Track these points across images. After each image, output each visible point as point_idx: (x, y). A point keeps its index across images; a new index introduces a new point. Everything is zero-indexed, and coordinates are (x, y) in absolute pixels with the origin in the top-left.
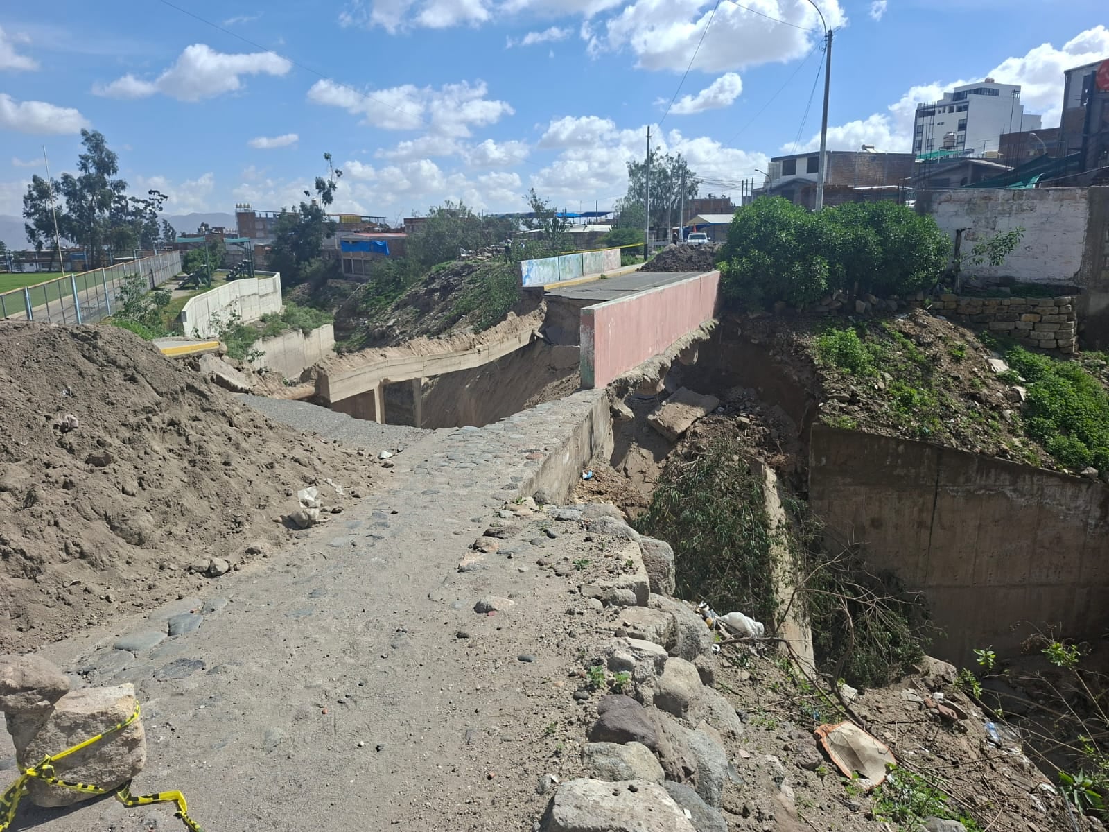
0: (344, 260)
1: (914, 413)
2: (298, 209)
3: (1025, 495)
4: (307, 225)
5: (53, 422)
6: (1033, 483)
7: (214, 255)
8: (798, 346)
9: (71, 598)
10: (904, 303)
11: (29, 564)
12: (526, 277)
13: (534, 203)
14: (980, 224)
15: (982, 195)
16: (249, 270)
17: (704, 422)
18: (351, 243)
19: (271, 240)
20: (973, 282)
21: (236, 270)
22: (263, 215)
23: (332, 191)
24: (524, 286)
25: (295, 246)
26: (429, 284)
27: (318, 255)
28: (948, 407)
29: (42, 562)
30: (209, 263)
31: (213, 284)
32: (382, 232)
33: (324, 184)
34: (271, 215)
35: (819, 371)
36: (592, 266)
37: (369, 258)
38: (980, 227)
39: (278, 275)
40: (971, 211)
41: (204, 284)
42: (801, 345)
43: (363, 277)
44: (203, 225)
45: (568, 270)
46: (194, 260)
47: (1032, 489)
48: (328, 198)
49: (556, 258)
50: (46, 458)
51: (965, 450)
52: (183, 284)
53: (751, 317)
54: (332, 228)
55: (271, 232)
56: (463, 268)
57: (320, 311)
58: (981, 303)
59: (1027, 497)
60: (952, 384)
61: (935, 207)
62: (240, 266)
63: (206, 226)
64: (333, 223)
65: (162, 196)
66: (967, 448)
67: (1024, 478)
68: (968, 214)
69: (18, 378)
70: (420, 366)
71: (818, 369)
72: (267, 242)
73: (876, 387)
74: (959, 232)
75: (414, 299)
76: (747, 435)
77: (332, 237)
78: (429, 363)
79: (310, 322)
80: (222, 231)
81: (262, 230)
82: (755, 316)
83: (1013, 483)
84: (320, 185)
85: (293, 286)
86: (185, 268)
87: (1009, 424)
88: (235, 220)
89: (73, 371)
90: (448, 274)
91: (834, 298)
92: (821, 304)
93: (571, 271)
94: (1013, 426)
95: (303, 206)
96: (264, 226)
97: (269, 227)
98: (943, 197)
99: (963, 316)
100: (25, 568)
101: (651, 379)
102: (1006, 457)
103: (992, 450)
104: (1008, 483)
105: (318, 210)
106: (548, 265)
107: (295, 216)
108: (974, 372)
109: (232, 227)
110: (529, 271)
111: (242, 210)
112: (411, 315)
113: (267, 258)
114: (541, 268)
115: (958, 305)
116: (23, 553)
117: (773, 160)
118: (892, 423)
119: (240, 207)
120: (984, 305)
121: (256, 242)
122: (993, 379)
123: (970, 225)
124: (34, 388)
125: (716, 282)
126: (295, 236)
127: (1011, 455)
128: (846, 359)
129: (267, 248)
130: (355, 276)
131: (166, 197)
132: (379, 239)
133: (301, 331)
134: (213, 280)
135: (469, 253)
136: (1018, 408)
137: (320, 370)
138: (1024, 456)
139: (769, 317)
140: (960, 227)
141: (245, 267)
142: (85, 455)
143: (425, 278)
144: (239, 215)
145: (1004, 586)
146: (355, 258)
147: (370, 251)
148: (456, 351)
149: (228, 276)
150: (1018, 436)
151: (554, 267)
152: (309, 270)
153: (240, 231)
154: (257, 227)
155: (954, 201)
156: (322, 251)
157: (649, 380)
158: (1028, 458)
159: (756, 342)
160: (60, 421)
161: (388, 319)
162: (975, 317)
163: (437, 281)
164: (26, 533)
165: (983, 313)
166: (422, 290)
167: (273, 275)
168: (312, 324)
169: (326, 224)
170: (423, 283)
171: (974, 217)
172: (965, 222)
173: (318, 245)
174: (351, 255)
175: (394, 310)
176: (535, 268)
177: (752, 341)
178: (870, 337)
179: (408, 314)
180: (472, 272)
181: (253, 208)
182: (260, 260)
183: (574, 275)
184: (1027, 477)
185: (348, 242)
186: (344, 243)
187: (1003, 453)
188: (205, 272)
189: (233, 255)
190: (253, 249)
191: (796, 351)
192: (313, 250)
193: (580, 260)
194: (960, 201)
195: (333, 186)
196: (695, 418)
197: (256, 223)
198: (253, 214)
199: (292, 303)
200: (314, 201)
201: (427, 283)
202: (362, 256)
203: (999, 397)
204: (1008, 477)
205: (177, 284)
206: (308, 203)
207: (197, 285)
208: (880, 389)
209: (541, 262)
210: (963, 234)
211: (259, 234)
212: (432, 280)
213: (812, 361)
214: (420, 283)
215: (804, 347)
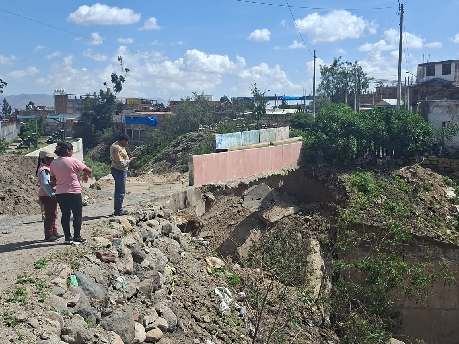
0: (127, 130)
1: (393, 215)
2: (98, 94)
3: (451, 259)
4: (104, 106)
5: (29, 177)
6: (455, 254)
7: (40, 126)
8: (340, 181)
9: (36, 209)
10: (407, 161)
11: (28, 202)
12: (219, 143)
13: (255, 93)
14: (454, 119)
15: (455, 104)
16: (62, 136)
17: (289, 218)
18: (132, 118)
19: (78, 116)
20: (450, 150)
21: (53, 136)
22: (73, 97)
23: (122, 83)
24: (217, 148)
25: (95, 120)
26: (176, 147)
27: (110, 127)
28: (414, 214)
29: (31, 202)
30: (37, 132)
31: (38, 146)
32: (154, 111)
33: (117, 78)
34: (78, 97)
35: (347, 194)
36: (267, 137)
37: (144, 129)
38: (455, 120)
39: (81, 140)
40: (449, 112)
41: (33, 146)
42: (341, 181)
43: (140, 142)
44: (31, 103)
45: (248, 139)
46: (28, 129)
47: (455, 256)
48: (119, 88)
49: (240, 133)
50: (29, 184)
51: (417, 235)
52: (20, 146)
53: (319, 166)
54: (120, 108)
55: (78, 109)
56: (198, 137)
57: (108, 165)
58: (449, 162)
59: (452, 260)
60: (420, 203)
61: (431, 109)
62: (57, 134)
63: (33, 104)
64: (121, 104)
65: (4, 83)
66: (419, 234)
67: (450, 250)
68: (448, 114)
69: (20, 167)
70: (148, 187)
71: (347, 193)
72: (75, 117)
73: (376, 203)
74: (444, 123)
75: (166, 157)
76: (309, 225)
77: (120, 114)
78: (153, 186)
79: (101, 172)
80: (44, 109)
81: (72, 108)
82: (321, 166)
83: (444, 253)
84: (114, 78)
85: (91, 148)
86: (20, 135)
87: (447, 223)
88: (53, 101)
89: (32, 166)
90: (188, 141)
91: (365, 157)
92: (357, 161)
93: (251, 140)
94: (449, 224)
95: (101, 92)
96: (73, 105)
97: (77, 106)
98: (435, 104)
99: (441, 168)
100: (27, 203)
101: (231, 187)
102: (439, 239)
103: (432, 235)
104: (441, 252)
105: (111, 95)
106: (234, 136)
107: (96, 100)
108: (434, 197)
109: (51, 105)
110: (221, 140)
111: (59, 94)
112: (163, 166)
113: (74, 128)
114: (229, 138)
115: (438, 162)
116: (27, 200)
117: (420, 65)
118: (380, 220)
119: (58, 91)
120: (451, 162)
121: (68, 117)
122: (444, 201)
123: (450, 119)
124: (24, 170)
125: (300, 148)
126: (94, 114)
127: (442, 238)
128: (363, 188)
129: (74, 121)
130: (134, 141)
131: (6, 84)
132: (151, 115)
133: (94, 177)
134: (39, 143)
135: (205, 127)
136: (455, 216)
137: (98, 186)
138: (451, 239)
139: (329, 166)
140: (444, 121)
141: (60, 134)
142: (36, 184)
143: (174, 143)
144: (56, 97)
145: (444, 309)
146: (135, 129)
147: (145, 123)
148: (169, 181)
149: (48, 141)
150: (450, 229)
151: (238, 138)
152: (103, 136)
153: (56, 109)
154: (68, 106)
155: (441, 106)
156: (113, 123)
157: (230, 188)
158: (452, 240)
159: (321, 179)
160: (30, 177)
161: (149, 169)
162: (446, 169)
163: (181, 145)
164: (28, 196)
165: (451, 167)
166: (171, 150)
167: (78, 140)
168: (102, 173)
169: (116, 105)
170: (172, 147)
171: (451, 115)
172: (447, 118)
173: (110, 119)
174: (132, 127)
175: (153, 164)
176: (224, 138)
177: (319, 178)
178: (380, 178)
179: (161, 166)
180: (202, 140)
181: (66, 92)
182: (70, 130)
183: (253, 142)
184: (451, 250)
185: (130, 118)
186: (128, 118)
187: (439, 237)
188: (34, 138)
189: (51, 126)
190: (65, 122)
191: (339, 184)
192: (107, 123)
193: (258, 134)
194: (444, 107)
195: (122, 79)
196: (283, 216)
197: (68, 103)
198: (66, 96)
199: (89, 159)
200: (108, 89)
201: (175, 146)
202: (139, 127)
203: (445, 210)
204: (441, 249)
205: (16, 145)
206: (105, 90)
207: (29, 146)
208: (378, 204)
209: (229, 135)
210: (446, 124)
211: (70, 111)
212: (178, 144)
213: (345, 188)
214: (171, 146)
215: (343, 182)
